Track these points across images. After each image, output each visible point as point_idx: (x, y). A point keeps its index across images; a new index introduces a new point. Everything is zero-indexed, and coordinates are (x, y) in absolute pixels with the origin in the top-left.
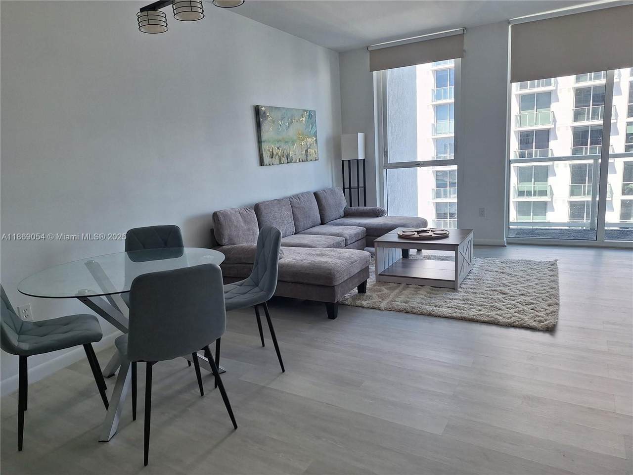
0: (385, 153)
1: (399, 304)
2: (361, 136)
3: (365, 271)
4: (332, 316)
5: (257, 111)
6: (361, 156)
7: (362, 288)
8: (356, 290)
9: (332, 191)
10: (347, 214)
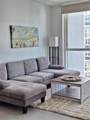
0: (67, 44)
1: (54, 109)
2: (57, 39)
3: (44, 93)
4: (25, 112)
5: (11, 27)
6: (56, 45)
7: (43, 100)
8: (40, 101)
9: (44, 59)
10: (50, 68)
